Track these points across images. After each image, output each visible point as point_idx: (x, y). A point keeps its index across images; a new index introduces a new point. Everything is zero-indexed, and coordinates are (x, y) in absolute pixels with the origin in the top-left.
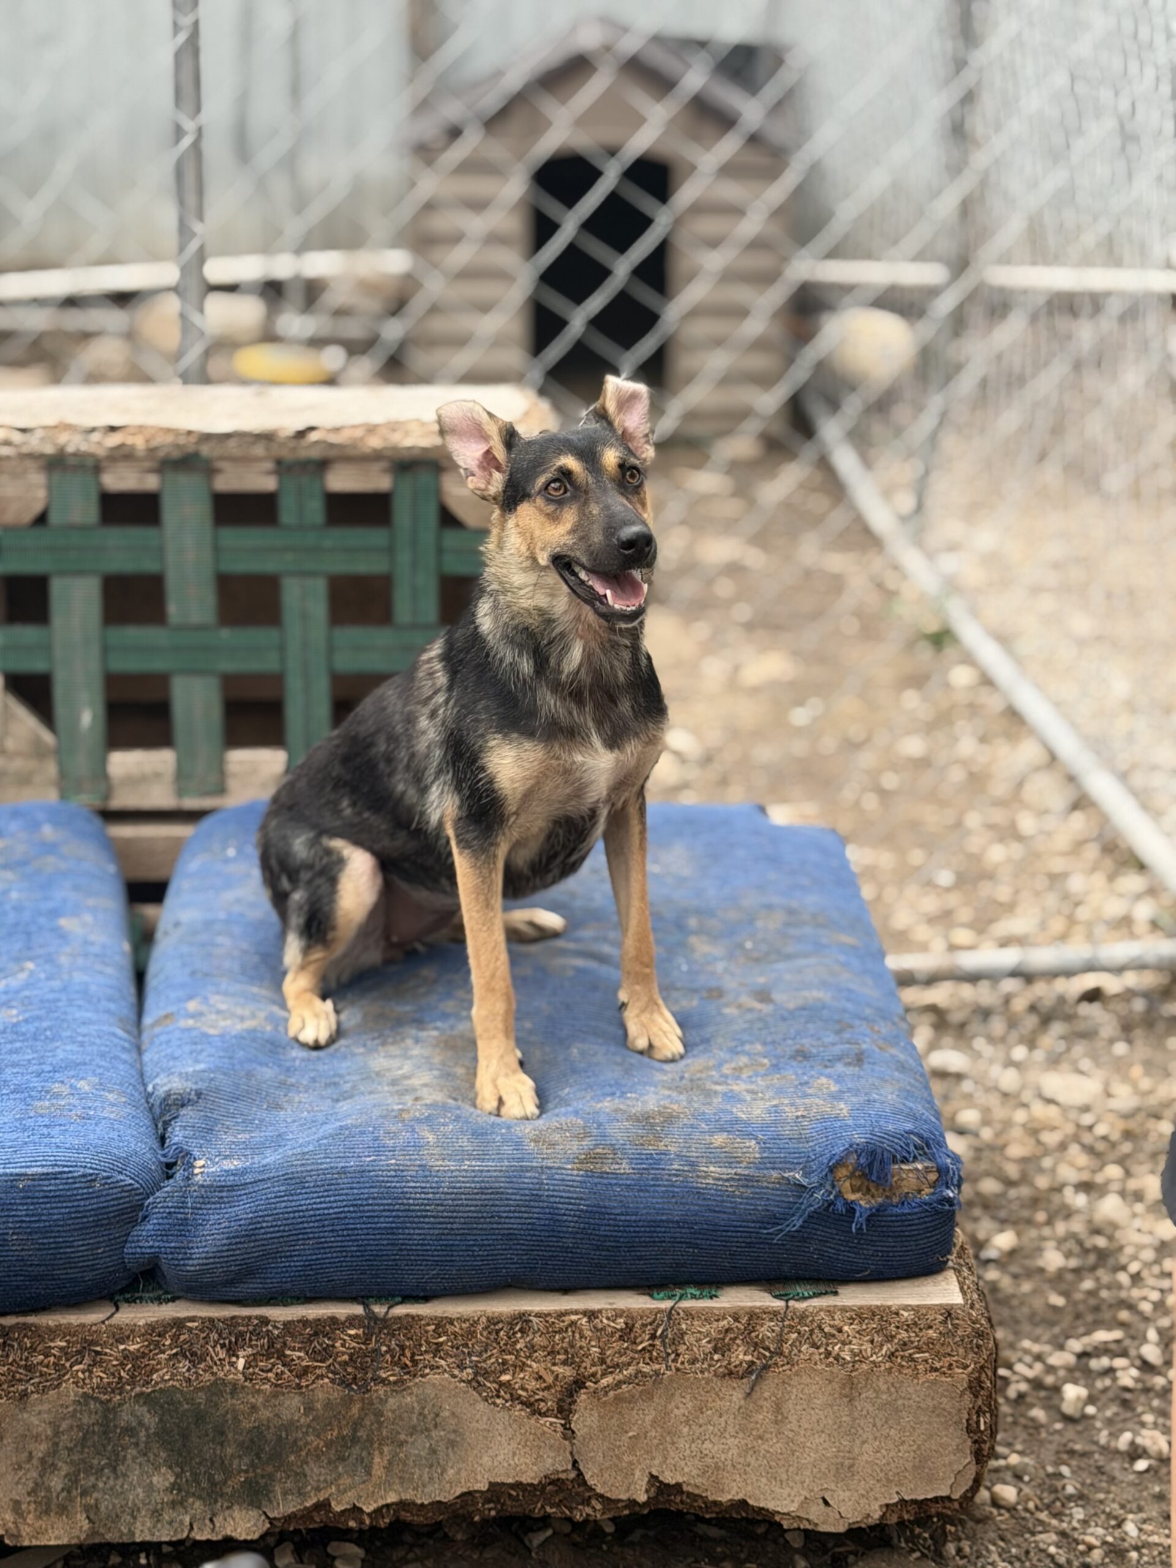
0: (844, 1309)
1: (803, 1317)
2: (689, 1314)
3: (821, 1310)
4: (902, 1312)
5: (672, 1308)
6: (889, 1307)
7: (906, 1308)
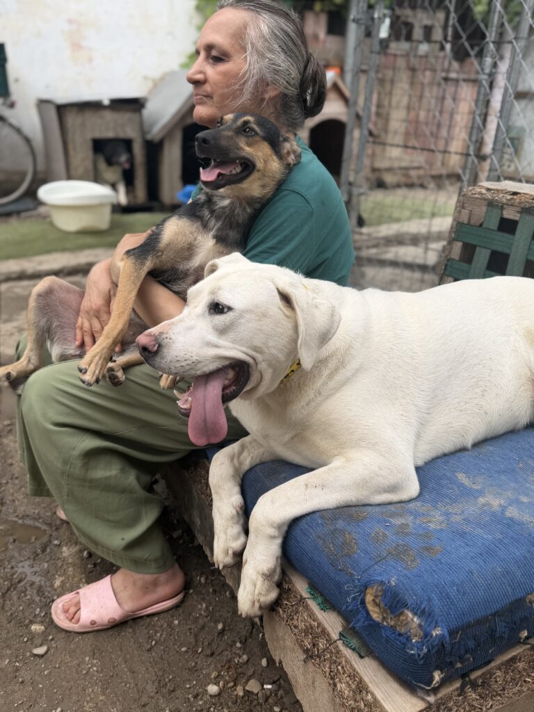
0: (352, 666)
1: (338, 652)
2: (307, 607)
3: (345, 657)
4: (369, 694)
5: (305, 599)
6: (368, 687)
7: (373, 694)
